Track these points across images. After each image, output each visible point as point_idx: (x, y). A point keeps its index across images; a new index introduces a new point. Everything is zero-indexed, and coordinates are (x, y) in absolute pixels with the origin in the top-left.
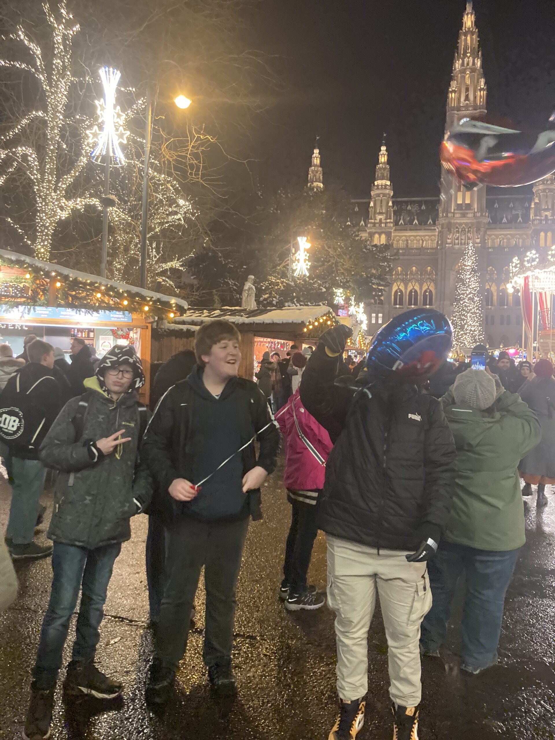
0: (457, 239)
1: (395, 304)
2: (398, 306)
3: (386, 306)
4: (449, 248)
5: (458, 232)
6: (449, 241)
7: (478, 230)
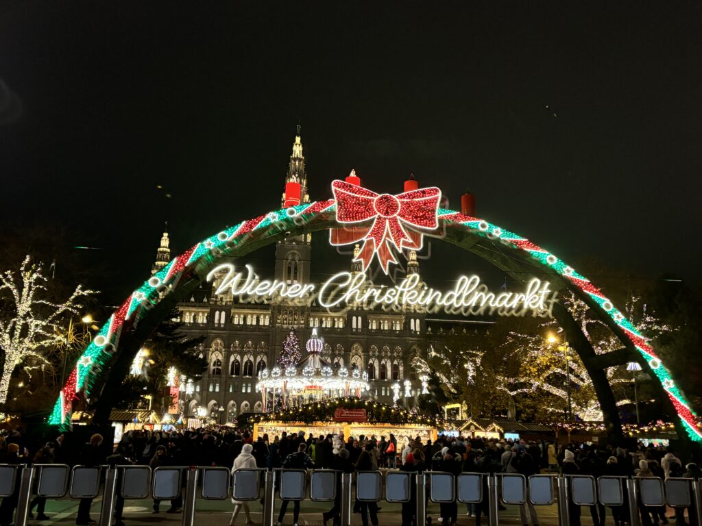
0: (286, 319)
1: (232, 374)
2: (234, 376)
3: (224, 376)
4: (278, 327)
5: (286, 313)
6: (279, 321)
7: (303, 313)
